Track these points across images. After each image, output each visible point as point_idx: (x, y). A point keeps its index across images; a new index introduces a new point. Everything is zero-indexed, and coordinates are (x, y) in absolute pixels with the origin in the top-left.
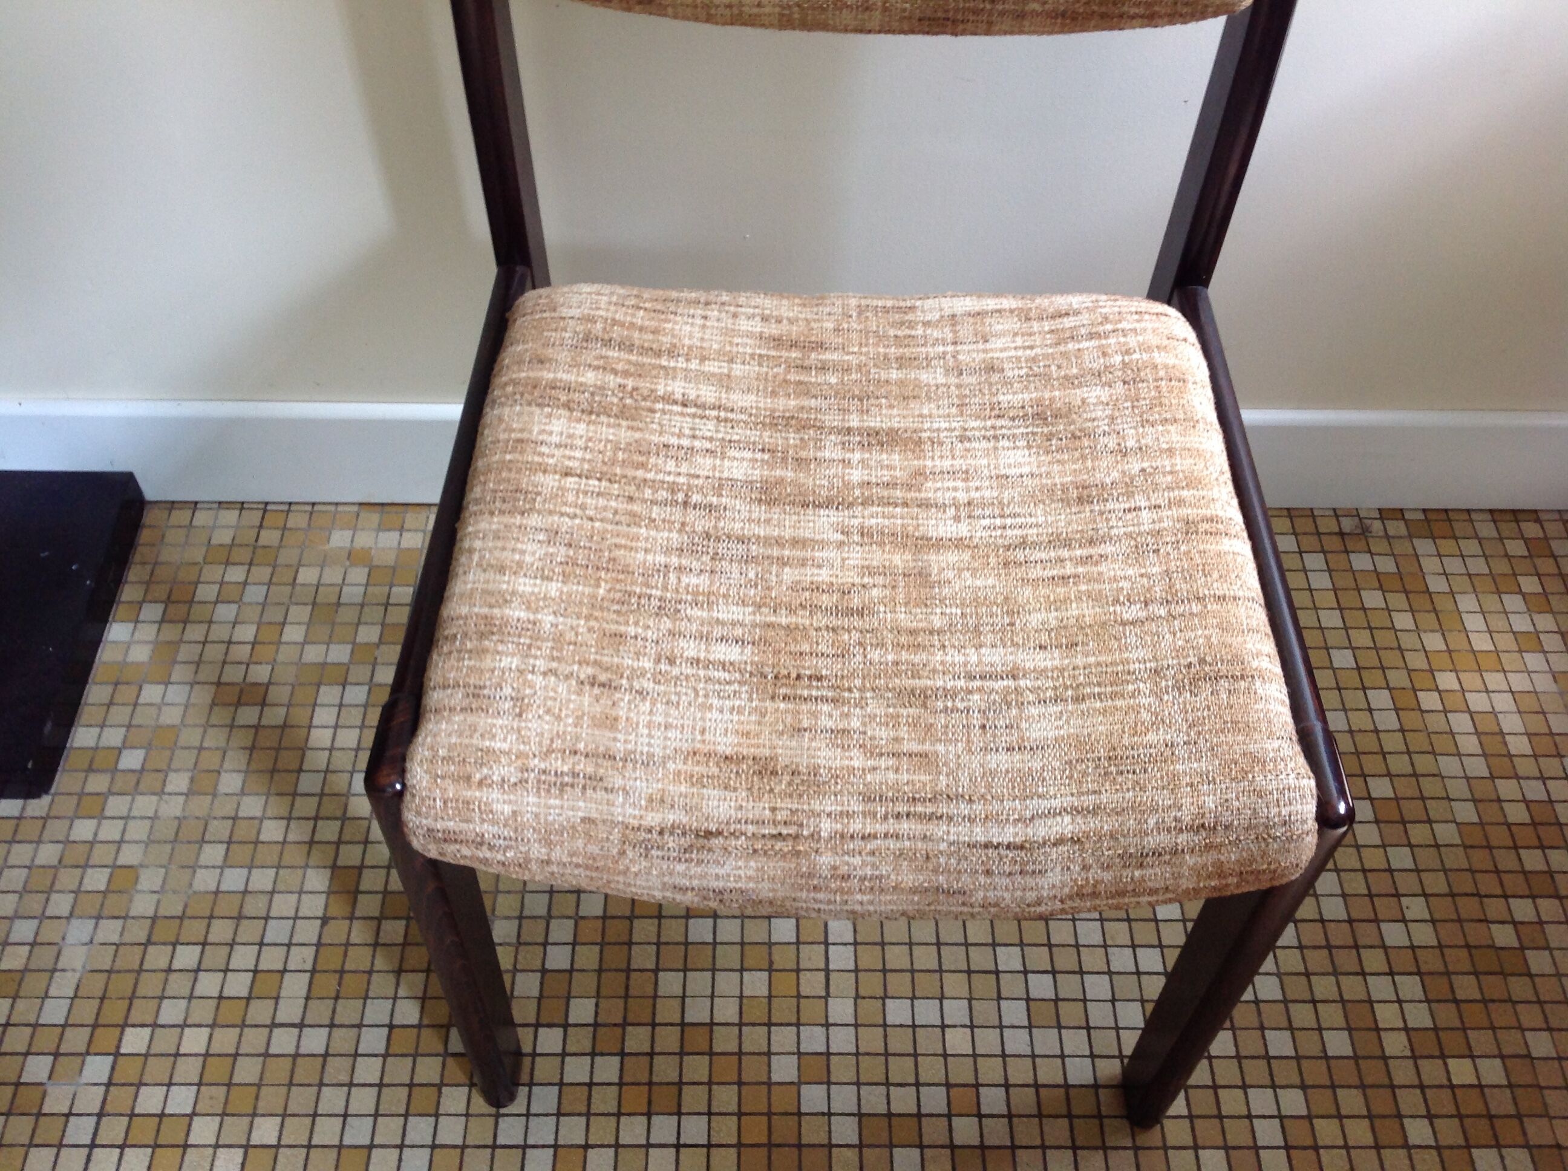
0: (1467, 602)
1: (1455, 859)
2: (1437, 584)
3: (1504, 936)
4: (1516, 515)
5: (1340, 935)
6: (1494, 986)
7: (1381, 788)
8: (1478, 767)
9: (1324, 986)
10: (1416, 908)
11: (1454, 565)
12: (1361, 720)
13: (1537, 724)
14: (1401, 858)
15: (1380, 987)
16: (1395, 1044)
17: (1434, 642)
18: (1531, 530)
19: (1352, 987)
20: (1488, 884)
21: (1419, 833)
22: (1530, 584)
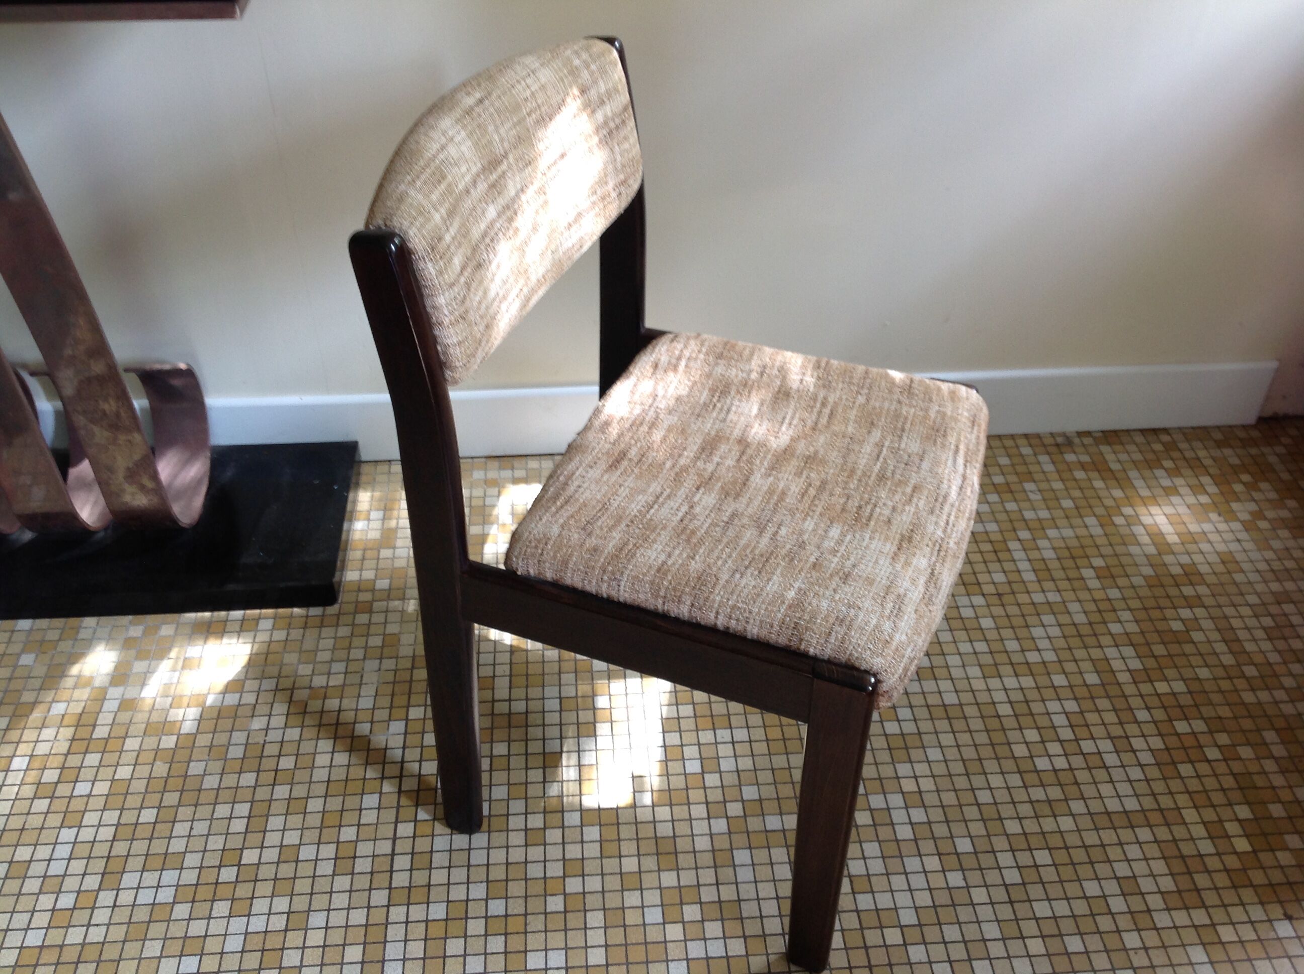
0: (1133, 474)
1: (1145, 592)
2: (1115, 466)
3: (1177, 626)
4: (1155, 431)
5: (1085, 630)
6: (1174, 649)
7: (1098, 562)
8: (1151, 550)
9: (1080, 654)
10: (1126, 616)
11: (1123, 457)
12: (1082, 532)
13: (1181, 529)
14: (1114, 593)
15: (1111, 652)
16: (1124, 677)
17: (1118, 493)
18: (1165, 438)
19: (1096, 653)
20: (1164, 602)
21: (1122, 582)
22: (1168, 464)
